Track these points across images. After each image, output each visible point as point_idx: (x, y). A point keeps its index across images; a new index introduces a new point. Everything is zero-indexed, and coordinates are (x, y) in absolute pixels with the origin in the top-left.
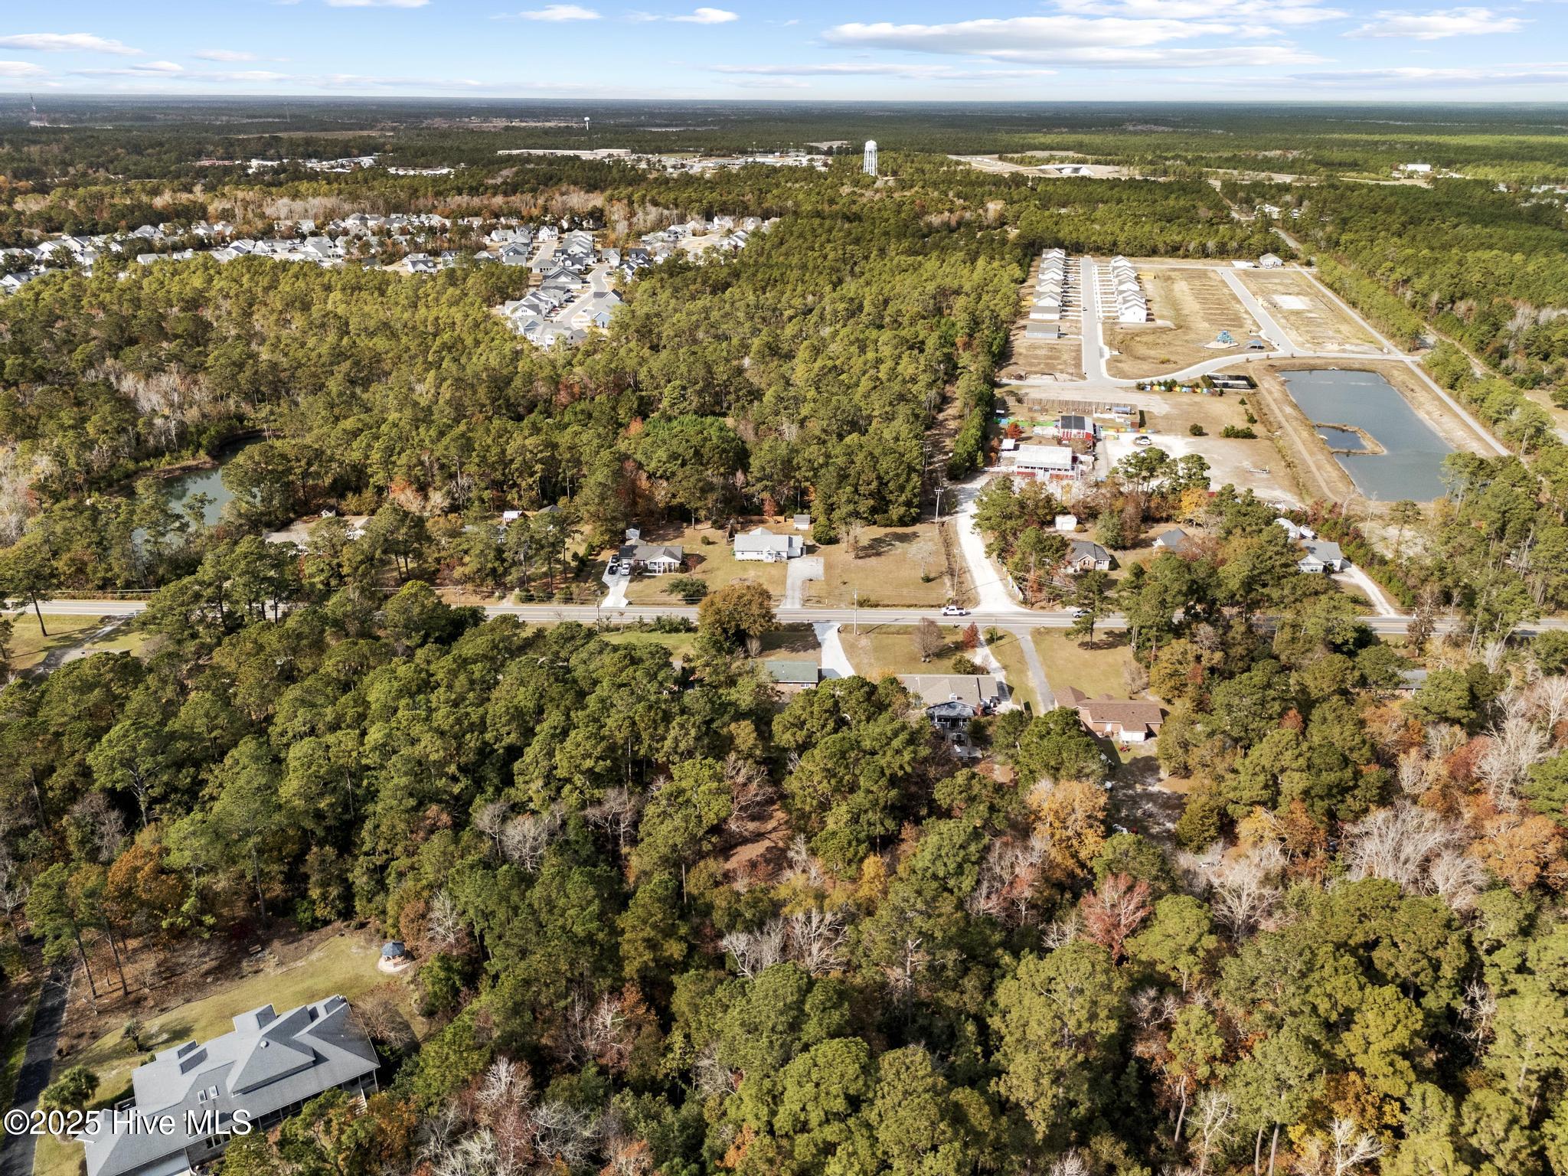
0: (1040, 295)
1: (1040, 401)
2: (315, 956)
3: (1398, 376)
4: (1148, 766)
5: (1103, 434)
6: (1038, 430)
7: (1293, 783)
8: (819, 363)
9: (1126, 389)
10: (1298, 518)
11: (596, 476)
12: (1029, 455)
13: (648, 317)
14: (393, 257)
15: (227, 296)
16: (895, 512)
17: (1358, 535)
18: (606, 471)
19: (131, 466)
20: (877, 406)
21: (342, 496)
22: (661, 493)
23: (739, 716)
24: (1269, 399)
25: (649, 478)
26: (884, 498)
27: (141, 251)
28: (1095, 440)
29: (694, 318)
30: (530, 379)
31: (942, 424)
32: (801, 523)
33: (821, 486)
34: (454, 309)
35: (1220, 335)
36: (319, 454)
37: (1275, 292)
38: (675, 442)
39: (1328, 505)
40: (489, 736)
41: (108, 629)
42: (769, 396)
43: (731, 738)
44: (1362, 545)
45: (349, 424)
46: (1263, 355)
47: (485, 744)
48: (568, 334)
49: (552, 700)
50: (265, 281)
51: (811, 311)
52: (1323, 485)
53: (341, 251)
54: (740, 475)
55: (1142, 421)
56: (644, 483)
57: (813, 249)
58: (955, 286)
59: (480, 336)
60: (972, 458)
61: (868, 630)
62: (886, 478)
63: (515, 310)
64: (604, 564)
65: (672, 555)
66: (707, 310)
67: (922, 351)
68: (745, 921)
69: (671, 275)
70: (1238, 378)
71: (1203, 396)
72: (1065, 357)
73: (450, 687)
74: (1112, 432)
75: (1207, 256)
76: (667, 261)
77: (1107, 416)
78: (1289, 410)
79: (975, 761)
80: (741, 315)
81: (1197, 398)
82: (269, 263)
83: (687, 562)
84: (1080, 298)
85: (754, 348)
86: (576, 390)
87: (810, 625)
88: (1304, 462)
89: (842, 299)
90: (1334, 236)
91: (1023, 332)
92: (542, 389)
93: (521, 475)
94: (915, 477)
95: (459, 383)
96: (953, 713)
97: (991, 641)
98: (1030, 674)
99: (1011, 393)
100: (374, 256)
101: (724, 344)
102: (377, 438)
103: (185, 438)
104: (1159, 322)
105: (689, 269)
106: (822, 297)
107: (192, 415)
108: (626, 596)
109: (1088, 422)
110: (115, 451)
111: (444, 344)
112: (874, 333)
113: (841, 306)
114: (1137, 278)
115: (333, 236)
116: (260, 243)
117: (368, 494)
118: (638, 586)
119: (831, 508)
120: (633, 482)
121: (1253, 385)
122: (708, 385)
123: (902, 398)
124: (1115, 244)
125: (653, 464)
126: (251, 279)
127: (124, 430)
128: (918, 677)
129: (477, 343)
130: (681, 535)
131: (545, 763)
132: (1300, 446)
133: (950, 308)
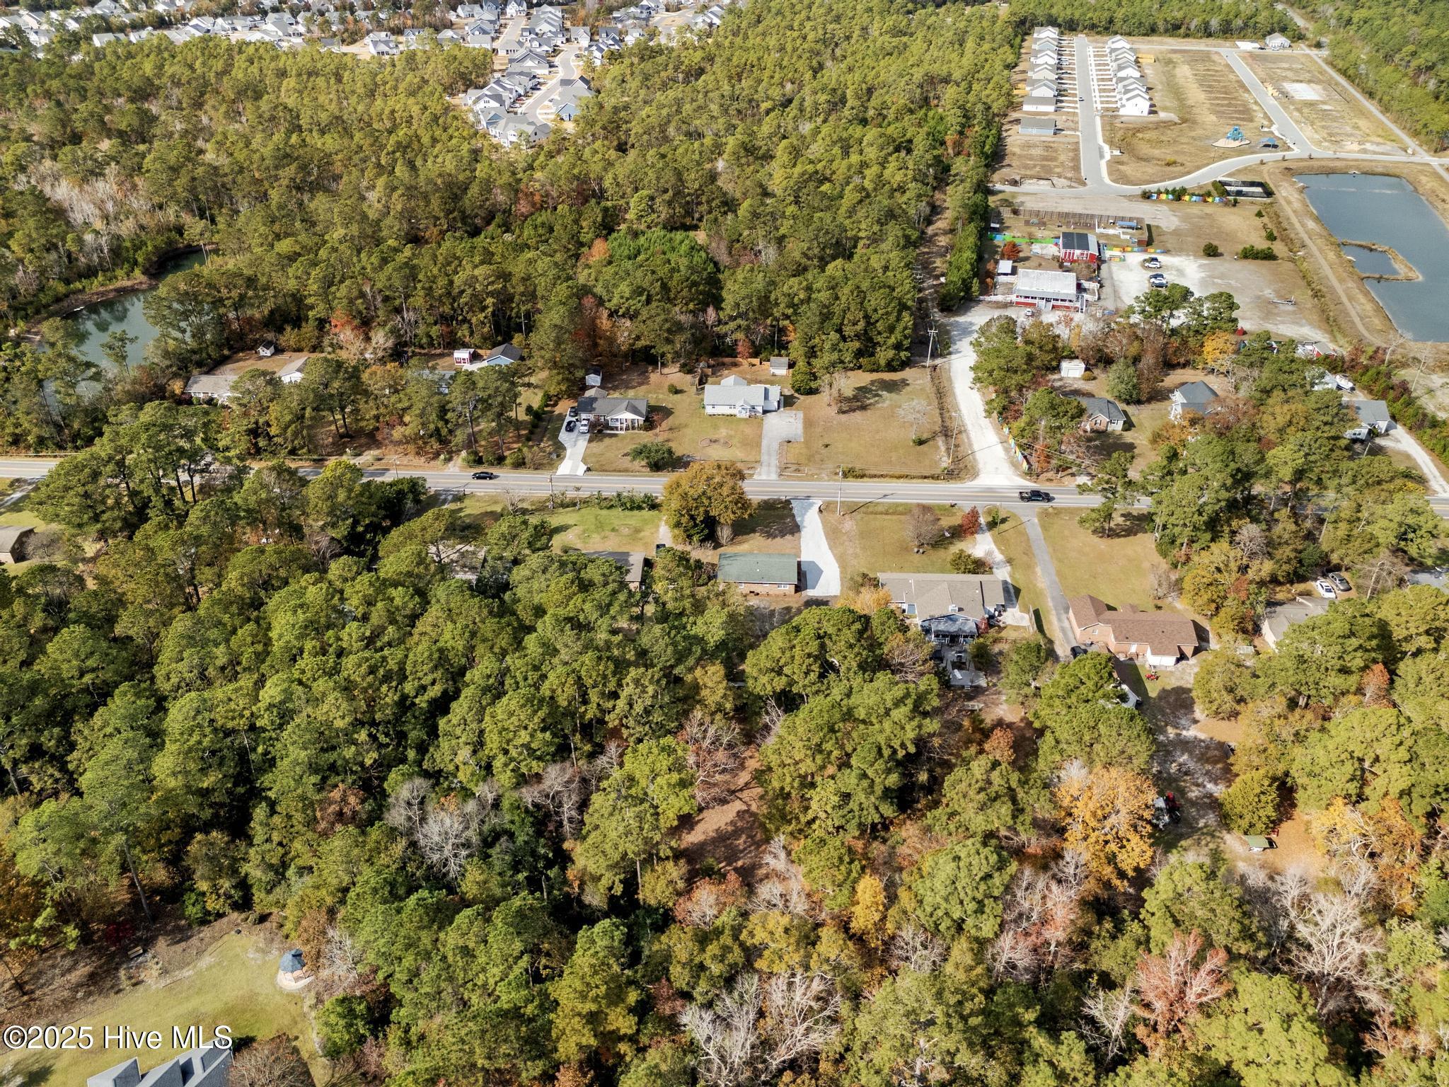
0: (1034, 83)
1: (1037, 213)
2: (206, 961)
3: (1427, 183)
4: (1180, 701)
5: (1107, 254)
6: (1036, 248)
7: (1392, 777)
8: (798, 170)
9: (1130, 198)
10: (1335, 365)
11: (552, 317)
12: (1030, 282)
13: (616, 110)
14: (353, 37)
15: (178, 84)
16: (883, 355)
17: (1404, 388)
18: (562, 309)
19: (61, 288)
20: (865, 226)
21: (280, 330)
22: (625, 333)
23: (708, 656)
24: (1288, 211)
25: (611, 316)
26: (870, 339)
27: (98, 30)
28: (1099, 260)
29: (664, 112)
30: (488, 186)
31: (930, 240)
32: (778, 368)
33: (803, 323)
34: (411, 100)
35: (1230, 130)
36: (251, 282)
37: (1285, 78)
38: (639, 273)
39: (1370, 351)
40: (409, 688)
41: (18, 495)
42: (744, 208)
43: (696, 687)
44: (1409, 403)
45: (285, 246)
46: (1278, 155)
47: (404, 697)
48: (530, 130)
49: (484, 640)
50: (219, 65)
51: (790, 101)
52: (1357, 320)
53: (301, 29)
54: (711, 311)
55: (1149, 239)
56: (604, 323)
57: (792, 29)
58: (944, 73)
59: (438, 133)
60: (966, 286)
61: (853, 509)
62: (875, 317)
63: (479, 99)
64: (561, 417)
65: (635, 410)
66: (679, 103)
67: (909, 151)
68: (711, 978)
69: (642, 59)
70: (1253, 184)
71: (1214, 207)
72: (1062, 158)
73: (365, 618)
74: (1116, 252)
75: (1210, 35)
76: (637, 44)
77: (1111, 231)
78: (1311, 224)
79: (977, 692)
80: (714, 107)
81: (1208, 209)
82: (224, 45)
83: (653, 416)
84: (1074, 86)
85: (729, 148)
86: (537, 198)
87: (788, 502)
88: (1332, 290)
89: (823, 90)
90: (1346, 14)
91: (1016, 127)
92: (501, 197)
93: (471, 309)
94: (906, 316)
95: (411, 191)
96: (953, 628)
97: (992, 525)
98: (1038, 570)
99: (1007, 203)
100: (335, 35)
101: (697, 144)
102: (315, 264)
103: (119, 254)
104: (1163, 115)
105: (660, 52)
106: (801, 87)
107: (127, 228)
108: (584, 460)
109: (1092, 240)
110: (43, 271)
111: (399, 143)
112: (857, 131)
113: (823, 98)
114: (1137, 62)
115: (294, 12)
116: (220, 20)
117: (309, 329)
118: (598, 447)
119: (812, 353)
120: (593, 320)
121: (1269, 193)
122: (678, 193)
123: (891, 215)
124: (1111, 21)
125: (615, 301)
126: (204, 64)
127: (55, 247)
128: (912, 578)
129: (435, 141)
130: (645, 381)
131: (474, 726)
132: (1327, 271)
133: (938, 98)
